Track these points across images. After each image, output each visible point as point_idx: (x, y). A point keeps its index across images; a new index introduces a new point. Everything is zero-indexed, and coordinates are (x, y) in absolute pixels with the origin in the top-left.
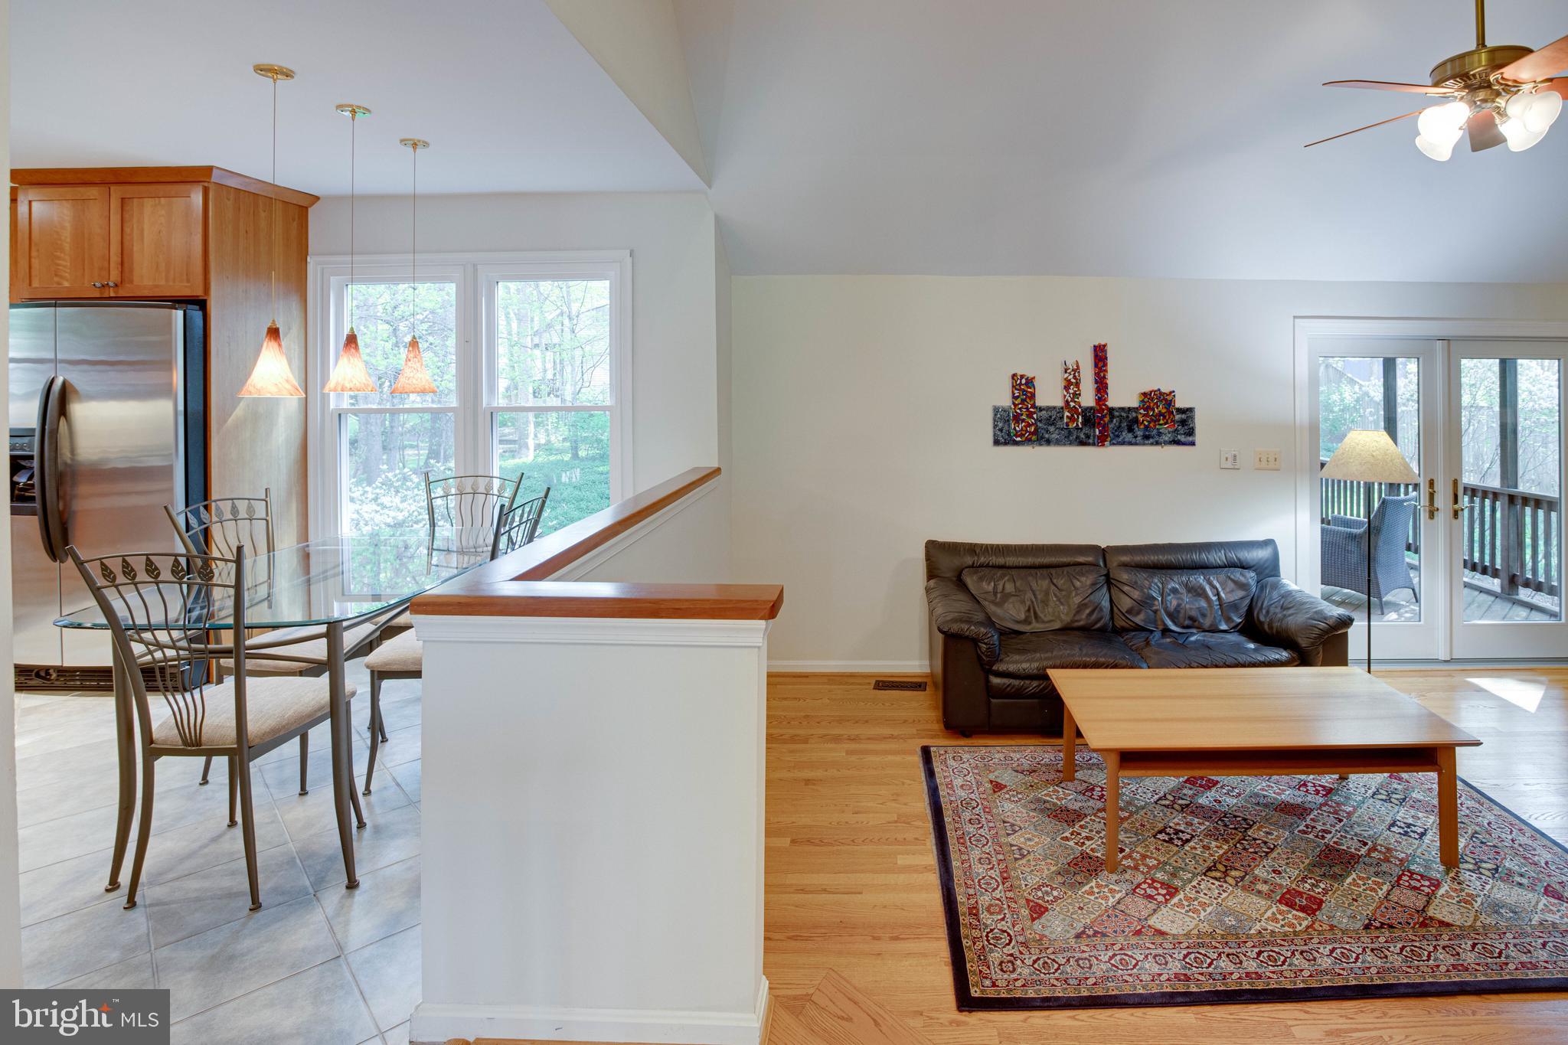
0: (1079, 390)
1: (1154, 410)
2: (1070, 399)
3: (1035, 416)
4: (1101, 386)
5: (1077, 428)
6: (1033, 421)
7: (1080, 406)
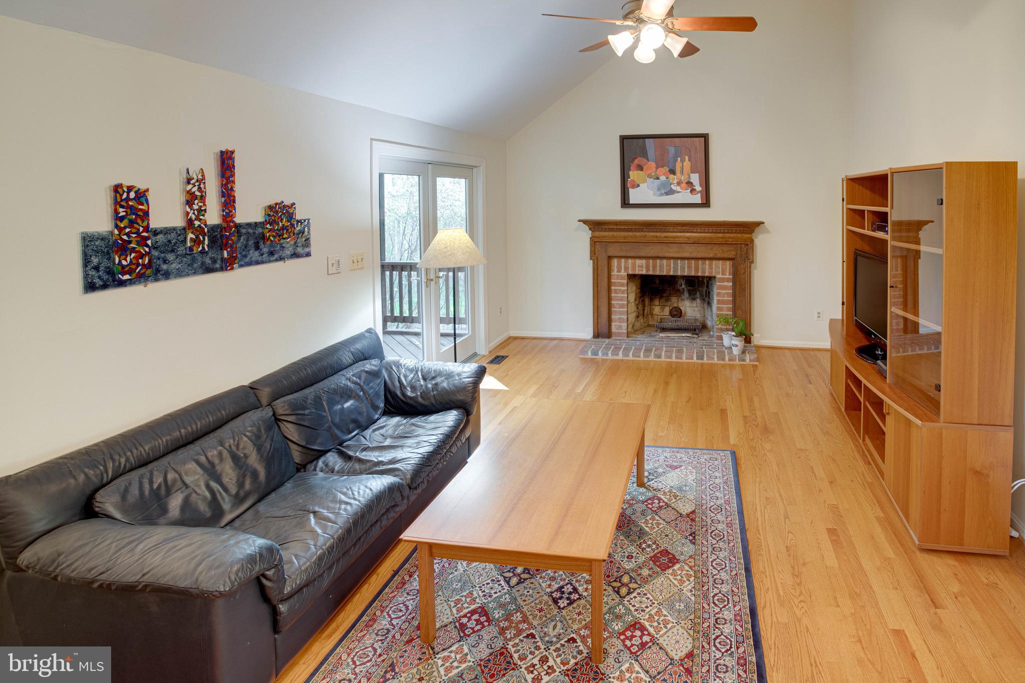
0: (205, 205)
1: (278, 224)
2: (194, 217)
3: (149, 242)
4: (228, 200)
5: (203, 252)
6: (147, 249)
7: (206, 225)
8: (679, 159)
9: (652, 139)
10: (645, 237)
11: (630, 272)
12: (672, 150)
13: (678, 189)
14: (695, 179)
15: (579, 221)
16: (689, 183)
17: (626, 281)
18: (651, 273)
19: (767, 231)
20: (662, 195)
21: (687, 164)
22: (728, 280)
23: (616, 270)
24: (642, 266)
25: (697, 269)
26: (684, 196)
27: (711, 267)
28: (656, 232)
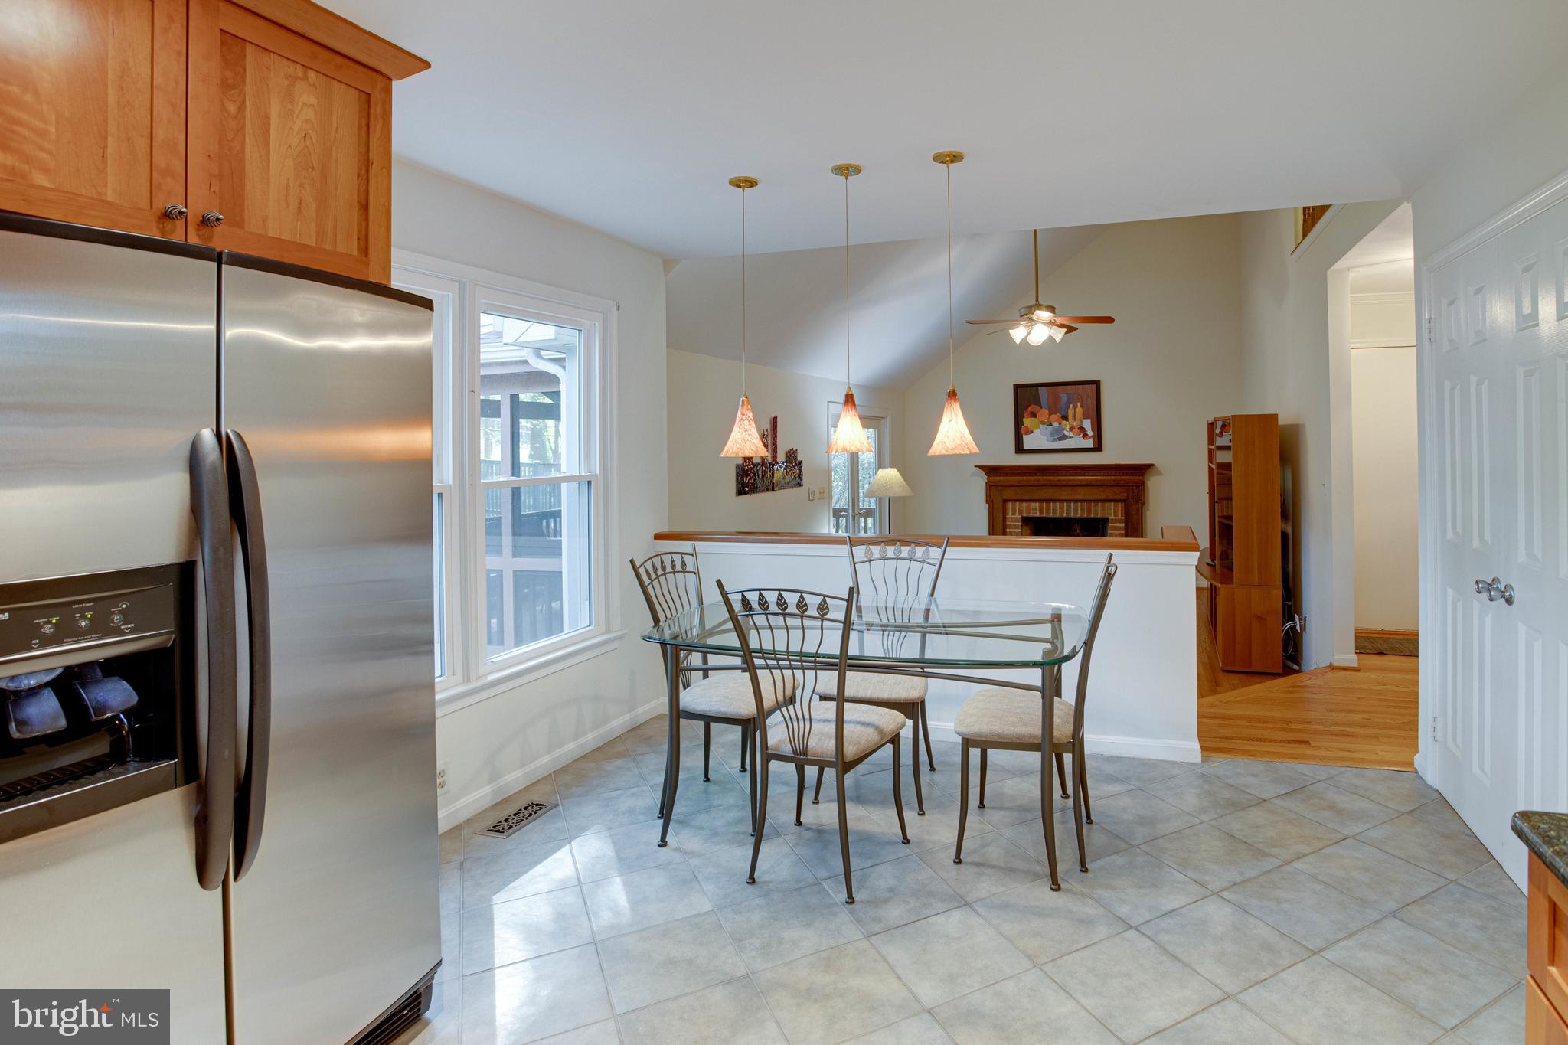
8: (1071, 406)
9: (1045, 388)
10: (1039, 480)
11: (1024, 515)
12: (1064, 398)
13: (1071, 434)
14: (1087, 424)
15: (976, 466)
16: (1082, 429)
17: (1020, 524)
18: (1044, 515)
19: (1159, 473)
20: (1055, 440)
21: (1079, 410)
22: (1120, 521)
23: (1010, 513)
24: (1036, 509)
25: (1089, 511)
26: (1076, 441)
27: (1103, 509)
28: (1050, 476)
